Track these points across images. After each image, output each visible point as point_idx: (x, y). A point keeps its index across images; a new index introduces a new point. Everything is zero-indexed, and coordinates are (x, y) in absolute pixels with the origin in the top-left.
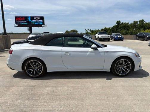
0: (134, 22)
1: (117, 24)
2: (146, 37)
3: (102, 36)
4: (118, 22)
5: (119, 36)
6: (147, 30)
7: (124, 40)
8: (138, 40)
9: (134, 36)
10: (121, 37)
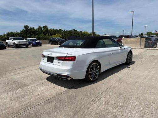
0: (39, 27)
1: (25, 29)
2: (59, 41)
3: (19, 42)
4: (26, 27)
5: (37, 42)
6: (54, 36)
7: (42, 45)
8: (52, 44)
9: (47, 41)
10: (39, 42)
